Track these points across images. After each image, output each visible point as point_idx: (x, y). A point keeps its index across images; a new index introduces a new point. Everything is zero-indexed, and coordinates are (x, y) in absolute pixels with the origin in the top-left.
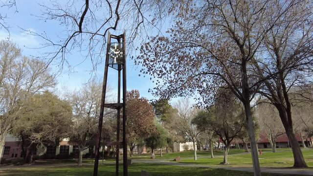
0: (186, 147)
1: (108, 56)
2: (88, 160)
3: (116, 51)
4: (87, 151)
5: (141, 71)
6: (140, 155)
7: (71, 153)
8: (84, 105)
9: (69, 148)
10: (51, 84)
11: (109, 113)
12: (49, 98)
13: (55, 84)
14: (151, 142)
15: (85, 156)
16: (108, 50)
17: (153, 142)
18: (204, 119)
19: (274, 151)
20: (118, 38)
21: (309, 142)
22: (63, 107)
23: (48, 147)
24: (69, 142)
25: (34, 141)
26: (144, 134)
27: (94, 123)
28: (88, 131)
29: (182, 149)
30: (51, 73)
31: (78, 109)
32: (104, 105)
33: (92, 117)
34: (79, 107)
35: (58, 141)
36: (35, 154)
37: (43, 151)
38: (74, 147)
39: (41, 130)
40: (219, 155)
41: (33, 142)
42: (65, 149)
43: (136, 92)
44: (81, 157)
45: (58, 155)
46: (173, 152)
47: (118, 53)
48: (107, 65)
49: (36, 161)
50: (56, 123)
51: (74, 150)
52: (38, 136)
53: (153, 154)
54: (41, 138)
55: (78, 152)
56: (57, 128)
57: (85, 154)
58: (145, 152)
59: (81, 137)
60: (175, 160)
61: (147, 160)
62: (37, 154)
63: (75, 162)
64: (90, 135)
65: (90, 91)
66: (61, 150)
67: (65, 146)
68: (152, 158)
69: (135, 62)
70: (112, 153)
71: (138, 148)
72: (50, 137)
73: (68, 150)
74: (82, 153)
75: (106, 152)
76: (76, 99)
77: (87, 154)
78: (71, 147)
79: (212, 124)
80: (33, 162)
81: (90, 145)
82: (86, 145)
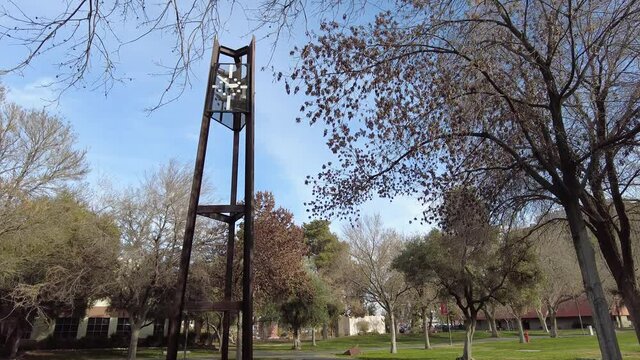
0: (363, 327)
1: (210, 92)
2: (151, 350)
3: (231, 81)
4: (150, 329)
5: (303, 109)
6: (266, 342)
7: (112, 336)
8: (147, 223)
9: (109, 322)
10: (73, 172)
11: (203, 243)
12: (67, 204)
13: (82, 173)
14: (294, 313)
15: (145, 343)
16: (212, 81)
17: (298, 313)
18: (422, 258)
19: (553, 336)
20: (237, 55)
21: (615, 317)
22: (98, 225)
23: (59, 321)
24: (109, 309)
25: (20, 304)
26: (280, 292)
27: (168, 264)
28: (153, 282)
29: (353, 331)
30: (74, 148)
31: (132, 233)
32: (196, 209)
33: (165, 252)
34: (135, 227)
35: (81, 306)
36: (28, 336)
37: (47, 330)
38: (120, 320)
39: (42, 278)
40: (439, 343)
41: (17, 305)
42: (98, 324)
43: (266, 196)
44: (136, 343)
45: (83, 338)
46: (337, 335)
47: (236, 86)
48: (208, 115)
49: (28, 353)
50: (79, 260)
51: (119, 327)
52: (33, 291)
53: (298, 340)
54: (39, 297)
55: (128, 333)
56: (81, 273)
57: (145, 337)
58: (275, 336)
59: (137, 296)
60: (348, 353)
61: (283, 352)
62: (32, 336)
63: (120, 355)
64: (158, 291)
65: (162, 191)
66: (90, 327)
67: (99, 319)
68: (294, 348)
69: (287, 87)
70: (206, 336)
71: (261, 327)
72: (61, 295)
73: (106, 327)
74: (137, 334)
75: (192, 335)
76: (129, 209)
77: (149, 337)
78: (113, 321)
79: (439, 269)
80: (18, 355)
81: (156, 317)
82: (149, 316)
